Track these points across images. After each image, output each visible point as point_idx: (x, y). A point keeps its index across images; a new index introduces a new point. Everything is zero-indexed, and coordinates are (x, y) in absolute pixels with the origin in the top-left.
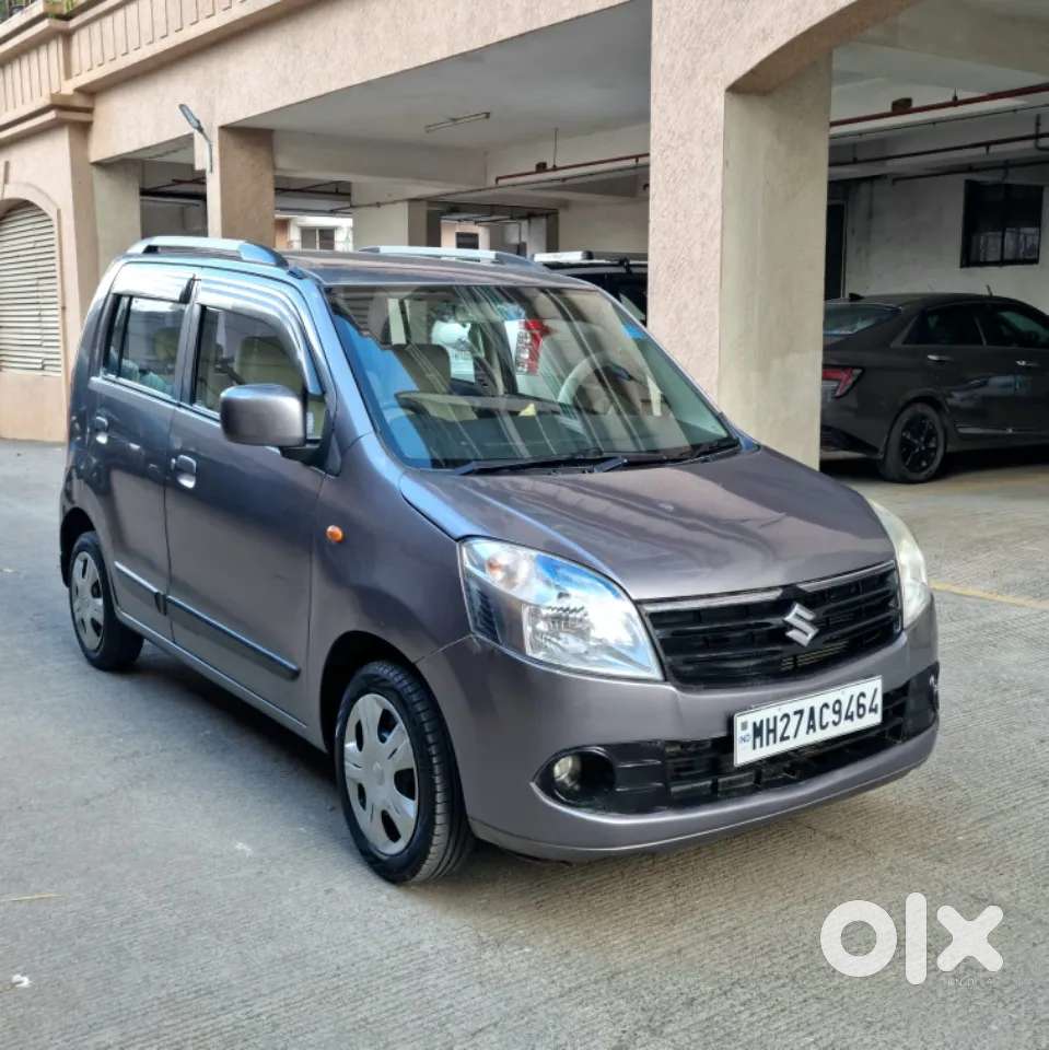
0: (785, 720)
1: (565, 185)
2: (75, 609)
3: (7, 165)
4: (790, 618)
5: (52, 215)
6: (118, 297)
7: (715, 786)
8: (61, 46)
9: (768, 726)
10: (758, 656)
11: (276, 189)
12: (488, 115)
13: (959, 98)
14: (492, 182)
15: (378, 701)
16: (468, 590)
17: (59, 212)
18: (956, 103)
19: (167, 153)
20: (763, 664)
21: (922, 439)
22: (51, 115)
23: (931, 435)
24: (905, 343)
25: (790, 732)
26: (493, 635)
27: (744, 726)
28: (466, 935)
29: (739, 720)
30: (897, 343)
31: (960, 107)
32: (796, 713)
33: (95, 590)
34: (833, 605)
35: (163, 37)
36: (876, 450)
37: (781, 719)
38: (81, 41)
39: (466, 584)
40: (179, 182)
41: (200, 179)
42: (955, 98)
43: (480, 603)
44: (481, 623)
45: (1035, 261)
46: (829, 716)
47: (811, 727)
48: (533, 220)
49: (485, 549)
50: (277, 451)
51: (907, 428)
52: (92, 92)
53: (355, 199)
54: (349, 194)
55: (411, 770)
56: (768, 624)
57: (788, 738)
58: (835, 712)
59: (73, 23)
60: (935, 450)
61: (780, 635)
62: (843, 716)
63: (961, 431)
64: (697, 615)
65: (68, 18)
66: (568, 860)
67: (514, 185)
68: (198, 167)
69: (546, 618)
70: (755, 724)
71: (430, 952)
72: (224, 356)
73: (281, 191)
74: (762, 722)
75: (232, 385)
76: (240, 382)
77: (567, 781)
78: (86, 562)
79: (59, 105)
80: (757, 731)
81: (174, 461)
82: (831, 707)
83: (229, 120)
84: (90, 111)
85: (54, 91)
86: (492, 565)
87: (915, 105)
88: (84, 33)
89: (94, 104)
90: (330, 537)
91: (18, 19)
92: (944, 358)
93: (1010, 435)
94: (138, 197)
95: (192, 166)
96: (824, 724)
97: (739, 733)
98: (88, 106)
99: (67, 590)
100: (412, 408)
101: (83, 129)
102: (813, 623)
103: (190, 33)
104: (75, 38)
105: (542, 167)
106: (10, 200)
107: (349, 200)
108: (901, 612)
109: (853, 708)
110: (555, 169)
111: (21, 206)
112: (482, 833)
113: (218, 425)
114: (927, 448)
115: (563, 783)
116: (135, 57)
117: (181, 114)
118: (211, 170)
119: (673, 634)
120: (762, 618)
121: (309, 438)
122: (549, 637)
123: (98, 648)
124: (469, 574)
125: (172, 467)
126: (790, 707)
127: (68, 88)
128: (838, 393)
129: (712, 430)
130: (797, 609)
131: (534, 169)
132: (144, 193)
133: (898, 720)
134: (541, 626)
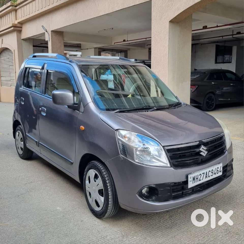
0: (200, 175)
1: (129, 45)
2: (17, 145)
3: (2, 40)
4: (201, 149)
5: (13, 51)
6: (26, 68)
7: (183, 193)
8: (14, 12)
9: (196, 177)
10: (193, 159)
11: (64, 45)
12: (112, 29)
13: (218, 26)
14: (113, 44)
15: (94, 171)
16: (119, 143)
17: (14, 50)
18: (217, 26)
19: (39, 37)
20: (194, 161)
21: (211, 101)
22: (12, 28)
23: (213, 100)
24: (207, 80)
25: (201, 179)
26: (126, 156)
27: (191, 178)
28: (118, 234)
29: (189, 176)
30: (205, 80)
31: (219, 27)
32: (203, 174)
33: (21, 140)
34: (210, 145)
35: (38, 10)
36: (201, 104)
37: (199, 175)
38: (19, 12)
39: (118, 142)
40: (42, 44)
41: (47, 43)
42: (217, 25)
43: (122, 147)
44: (122, 152)
45: (231, 62)
46: (210, 174)
47: (206, 177)
48: (121, 53)
49: (123, 133)
50: (67, 106)
51: (208, 99)
52: (22, 23)
53: (82, 48)
54: (81, 47)
55: (102, 189)
56: (196, 151)
57: (201, 180)
58: (212, 173)
59: (17, 7)
60: (214, 104)
61: (198, 154)
62: (214, 173)
63: (219, 99)
64: (178, 149)
65: (16, 6)
66: (146, 214)
67: (118, 45)
68: (46, 40)
69: (139, 151)
70: (193, 177)
71: (109, 239)
72: (53, 83)
73: (65, 46)
74: (195, 176)
75: (55, 90)
76: (57, 89)
77: (146, 193)
78: (19, 133)
79: (14, 26)
80: (194, 179)
81: (40, 109)
82: (211, 171)
83: (53, 29)
84: (21, 27)
85: (13, 23)
86: (125, 137)
87: (208, 27)
88: (20, 10)
89: (22, 26)
90: (81, 129)
91: (4, 7)
92: (215, 83)
93: (229, 100)
94: (32, 47)
95: (45, 40)
96: (209, 176)
97: (189, 180)
98: (21, 26)
99: (14, 139)
100: (100, 95)
101: (20, 32)
102: (206, 150)
103: (44, 9)
104: (18, 11)
105: (124, 41)
106: (3, 48)
107: (81, 48)
108: (226, 146)
109: (216, 171)
110: (127, 41)
111: (6, 49)
112: (122, 207)
113: (52, 100)
114: (212, 103)
115: (144, 194)
116: (32, 15)
117: (42, 28)
118: (49, 41)
119: (173, 155)
120: (194, 150)
121: (75, 103)
122: (140, 156)
123: (22, 154)
124: (119, 139)
125: (40, 110)
126: (201, 172)
127: (16, 22)
128: (193, 91)
129: (175, 101)
130: (203, 147)
131: (123, 41)
132: (34, 46)
133: (225, 173)
134: (138, 153)
